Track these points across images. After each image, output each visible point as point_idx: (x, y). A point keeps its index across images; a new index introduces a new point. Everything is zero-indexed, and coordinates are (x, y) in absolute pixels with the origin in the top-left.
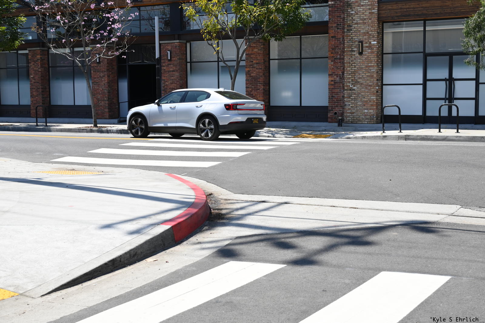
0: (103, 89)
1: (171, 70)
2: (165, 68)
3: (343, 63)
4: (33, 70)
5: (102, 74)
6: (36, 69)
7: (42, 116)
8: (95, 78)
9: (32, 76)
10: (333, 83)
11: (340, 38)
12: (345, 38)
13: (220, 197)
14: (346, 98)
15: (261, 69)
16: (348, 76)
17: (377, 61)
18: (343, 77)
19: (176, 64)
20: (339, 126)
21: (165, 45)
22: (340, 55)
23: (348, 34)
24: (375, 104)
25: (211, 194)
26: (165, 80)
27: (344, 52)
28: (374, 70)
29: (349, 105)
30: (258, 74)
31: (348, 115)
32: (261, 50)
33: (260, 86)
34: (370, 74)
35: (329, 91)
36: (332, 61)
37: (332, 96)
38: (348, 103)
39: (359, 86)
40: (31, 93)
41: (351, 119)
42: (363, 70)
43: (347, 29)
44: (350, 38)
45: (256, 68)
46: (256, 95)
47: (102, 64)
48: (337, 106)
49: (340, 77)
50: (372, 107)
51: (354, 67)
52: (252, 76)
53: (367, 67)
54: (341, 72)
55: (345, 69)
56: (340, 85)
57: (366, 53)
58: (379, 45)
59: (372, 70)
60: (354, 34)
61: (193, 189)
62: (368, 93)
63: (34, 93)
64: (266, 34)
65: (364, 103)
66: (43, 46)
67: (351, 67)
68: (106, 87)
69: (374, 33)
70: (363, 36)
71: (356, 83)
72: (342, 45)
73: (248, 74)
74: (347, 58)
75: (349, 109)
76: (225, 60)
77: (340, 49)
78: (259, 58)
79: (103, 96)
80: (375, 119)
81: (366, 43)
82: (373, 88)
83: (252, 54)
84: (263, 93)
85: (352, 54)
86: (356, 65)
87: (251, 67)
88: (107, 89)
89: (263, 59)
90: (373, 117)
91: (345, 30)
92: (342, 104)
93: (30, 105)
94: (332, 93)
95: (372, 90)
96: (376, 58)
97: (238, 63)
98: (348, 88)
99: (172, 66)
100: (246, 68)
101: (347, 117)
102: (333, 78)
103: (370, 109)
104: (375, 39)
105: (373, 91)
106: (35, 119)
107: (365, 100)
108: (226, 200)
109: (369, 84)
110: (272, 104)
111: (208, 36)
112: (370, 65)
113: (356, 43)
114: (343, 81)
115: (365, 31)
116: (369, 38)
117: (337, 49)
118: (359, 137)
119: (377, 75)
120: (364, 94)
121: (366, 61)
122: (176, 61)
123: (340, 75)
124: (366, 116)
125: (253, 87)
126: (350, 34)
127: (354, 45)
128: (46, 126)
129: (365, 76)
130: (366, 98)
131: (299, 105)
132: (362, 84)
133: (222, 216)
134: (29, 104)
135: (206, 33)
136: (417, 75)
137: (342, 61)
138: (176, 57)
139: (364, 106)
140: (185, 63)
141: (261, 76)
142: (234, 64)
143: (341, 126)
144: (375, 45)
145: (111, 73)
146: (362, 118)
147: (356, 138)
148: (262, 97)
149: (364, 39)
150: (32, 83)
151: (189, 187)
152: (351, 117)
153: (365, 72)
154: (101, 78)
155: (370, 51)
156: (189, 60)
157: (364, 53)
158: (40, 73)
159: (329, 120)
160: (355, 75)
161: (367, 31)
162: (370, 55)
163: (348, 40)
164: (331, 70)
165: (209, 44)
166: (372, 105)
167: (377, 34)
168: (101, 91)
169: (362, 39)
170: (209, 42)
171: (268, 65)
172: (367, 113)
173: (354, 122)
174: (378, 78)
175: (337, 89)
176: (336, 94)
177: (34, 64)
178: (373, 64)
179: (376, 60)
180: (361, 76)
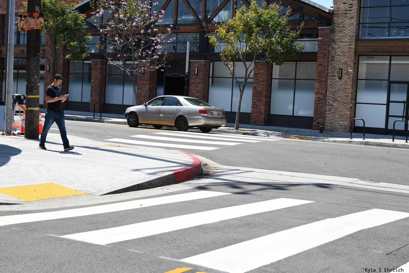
0: (145, 94)
1: (197, 82)
2: (192, 80)
3: (327, 85)
4: (94, 76)
5: (145, 83)
6: (97, 75)
7: (98, 111)
8: (140, 85)
9: (93, 81)
10: (318, 99)
11: (325, 66)
12: (329, 66)
13: (211, 166)
14: (327, 111)
15: (265, 85)
16: (329, 95)
17: (353, 84)
18: (326, 95)
19: (201, 78)
20: (320, 132)
21: (194, 63)
22: (325, 78)
23: (331, 63)
24: (349, 117)
25: (206, 164)
26: (192, 89)
27: (328, 77)
28: (349, 91)
29: (329, 117)
30: (262, 90)
31: (328, 124)
32: (265, 71)
33: (263, 98)
34: (346, 94)
35: (315, 105)
36: (318, 83)
37: (317, 110)
38: (328, 116)
39: (337, 103)
40: (91, 93)
41: (330, 127)
42: (341, 91)
43: (331, 59)
44: (333, 66)
45: (260, 85)
46: (259, 105)
47: (146, 75)
48: (320, 118)
49: (324, 95)
50: (346, 120)
51: (334, 88)
52: (258, 91)
53: (344, 88)
54: (324, 91)
55: (328, 89)
56: (323, 101)
57: (344, 78)
58: (355, 73)
59: (348, 92)
60: (336, 63)
61: (194, 159)
62: (344, 108)
63: (94, 94)
64: (269, 60)
65: (341, 116)
66: (103, 59)
67: (332, 88)
68: (148, 93)
69: (351, 64)
70: (343, 65)
71: (336, 100)
72: (327, 71)
73: (254, 88)
74: (330, 81)
75: (329, 120)
76: (236, 77)
77: (325, 74)
78: (263, 77)
79: (144, 99)
80: (348, 129)
81: (345, 70)
82: (348, 105)
83: (258, 74)
84: (265, 104)
85: (334, 78)
86: (336, 86)
87: (257, 83)
88: (148, 94)
89: (267, 78)
90: (347, 127)
91: (330, 60)
92: (324, 116)
93: (89, 103)
94: (317, 107)
95: (347, 106)
96: (352, 83)
97: (246, 80)
98: (329, 104)
99: (198, 79)
100: (253, 84)
101: (327, 126)
102: (318, 96)
103: (345, 121)
104: (352, 68)
105: (348, 108)
106: (93, 113)
107: (341, 114)
108: (215, 168)
109: (345, 102)
110: (272, 113)
111: (225, 59)
112: (346, 87)
113: (337, 70)
114: (326, 98)
115: (344, 61)
116: (347, 67)
117: (323, 74)
118: (331, 141)
119: (351, 96)
120: (341, 109)
121: (344, 84)
122: (201, 76)
123: (324, 93)
124: (341, 126)
125: (258, 99)
126: (333, 63)
127: (336, 72)
128: (101, 118)
129: (342, 96)
130: (342, 112)
131: (292, 115)
132: (340, 101)
133: (208, 175)
134: (89, 101)
135: (224, 56)
136: (382, 97)
137: (326, 82)
138: (202, 73)
139: (341, 118)
140: (208, 78)
141: (264, 91)
142: (243, 80)
143: (322, 133)
144: (351, 72)
145: (152, 82)
146: (339, 128)
147: (329, 141)
148: (264, 107)
149: (343, 67)
150: (93, 86)
151: (192, 158)
152: (330, 126)
153: (342, 93)
154: (144, 85)
155: (347, 76)
156: (211, 75)
157: (342, 78)
158: (99, 79)
159: (313, 127)
160: (335, 94)
161: (346, 62)
162: (347, 80)
163: (331, 67)
164: (317, 90)
165: (225, 65)
166: (346, 118)
167: (353, 64)
168: (143, 95)
169: (342, 67)
170: (226, 63)
171: (270, 83)
172: (342, 123)
173: (332, 131)
174: (352, 98)
175: (321, 104)
176: (320, 108)
177: (95, 72)
178: (349, 87)
179: (351, 84)
180: (339, 95)
